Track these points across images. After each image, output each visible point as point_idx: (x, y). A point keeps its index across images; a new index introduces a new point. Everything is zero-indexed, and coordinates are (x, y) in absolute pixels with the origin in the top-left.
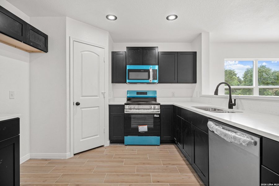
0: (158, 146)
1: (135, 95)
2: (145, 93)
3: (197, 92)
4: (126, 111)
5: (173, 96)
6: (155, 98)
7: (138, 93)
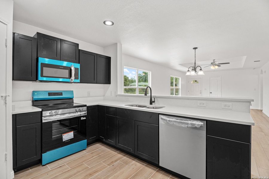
0: (84, 150)
1: (47, 97)
2: (61, 94)
3: (111, 92)
4: (44, 120)
5: (89, 96)
6: (72, 99)
7: (50, 94)
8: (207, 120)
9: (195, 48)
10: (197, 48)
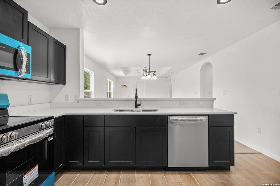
5: (30, 103)
8: (209, 115)
9: (149, 55)
10: (150, 55)
